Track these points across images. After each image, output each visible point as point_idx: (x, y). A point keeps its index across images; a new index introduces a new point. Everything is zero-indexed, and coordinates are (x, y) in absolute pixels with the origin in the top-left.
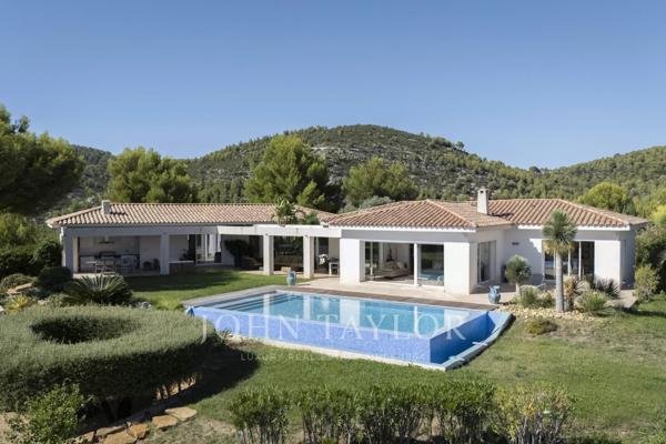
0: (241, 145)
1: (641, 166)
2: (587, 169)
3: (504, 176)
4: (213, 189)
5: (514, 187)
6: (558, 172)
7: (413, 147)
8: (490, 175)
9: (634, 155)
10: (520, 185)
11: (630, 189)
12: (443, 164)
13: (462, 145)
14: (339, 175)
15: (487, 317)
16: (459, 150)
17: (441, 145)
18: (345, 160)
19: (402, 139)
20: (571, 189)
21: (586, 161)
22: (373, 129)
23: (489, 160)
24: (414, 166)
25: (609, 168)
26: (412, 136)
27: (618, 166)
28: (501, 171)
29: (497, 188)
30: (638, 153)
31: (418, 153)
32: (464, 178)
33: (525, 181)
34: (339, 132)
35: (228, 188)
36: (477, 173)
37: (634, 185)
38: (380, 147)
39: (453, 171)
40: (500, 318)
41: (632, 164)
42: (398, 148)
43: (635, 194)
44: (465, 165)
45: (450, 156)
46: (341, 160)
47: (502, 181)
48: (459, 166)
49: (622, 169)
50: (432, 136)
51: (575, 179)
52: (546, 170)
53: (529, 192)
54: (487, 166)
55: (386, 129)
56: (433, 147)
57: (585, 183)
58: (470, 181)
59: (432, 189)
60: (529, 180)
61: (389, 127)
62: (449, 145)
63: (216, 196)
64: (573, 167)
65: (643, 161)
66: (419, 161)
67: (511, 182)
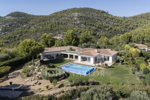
0: (58, 12)
1: (147, 17)
2: (136, 17)
3: (117, 20)
4: (52, 24)
5: (119, 22)
6: (130, 18)
7: (97, 13)
8: (114, 19)
9: (146, 14)
10: (120, 22)
11: (144, 22)
12: (103, 17)
13: (108, 12)
14: (80, 20)
15: (94, 68)
16: (107, 14)
17: (103, 12)
18: (82, 17)
19: (94, 11)
20: (131, 22)
21: (136, 15)
22: (88, 9)
23: (114, 16)
24: (97, 18)
25: (140, 17)
26: (97, 10)
27: (143, 16)
28: (116, 18)
29: (115, 23)
30: (147, 13)
31: (98, 14)
32: (108, 20)
33: (121, 21)
34: (80, 10)
35: (56, 23)
36: (111, 19)
37: (145, 21)
38: (89, 13)
39: (106, 18)
40: (95, 68)
41: (146, 16)
42: (93, 13)
43: (145, 23)
44: (108, 17)
45: (105, 15)
46: (81, 16)
47: (116, 21)
48: (107, 17)
49: (143, 17)
50: (101, 10)
51: (133, 20)
52: (127, 17)
53: (122, 23)
54: (113, 17)
55: (91, 8)
56: (101, 13)
57: (135, 21)
58: (109, 21)
59: (101, 23)
60: (122, 20)
61: (92, 8)
62: (105, 12)
63: (53, 25)
64: (133, 17)
65: (148, 15)
66: (98, 16)
67: (118, 21)
